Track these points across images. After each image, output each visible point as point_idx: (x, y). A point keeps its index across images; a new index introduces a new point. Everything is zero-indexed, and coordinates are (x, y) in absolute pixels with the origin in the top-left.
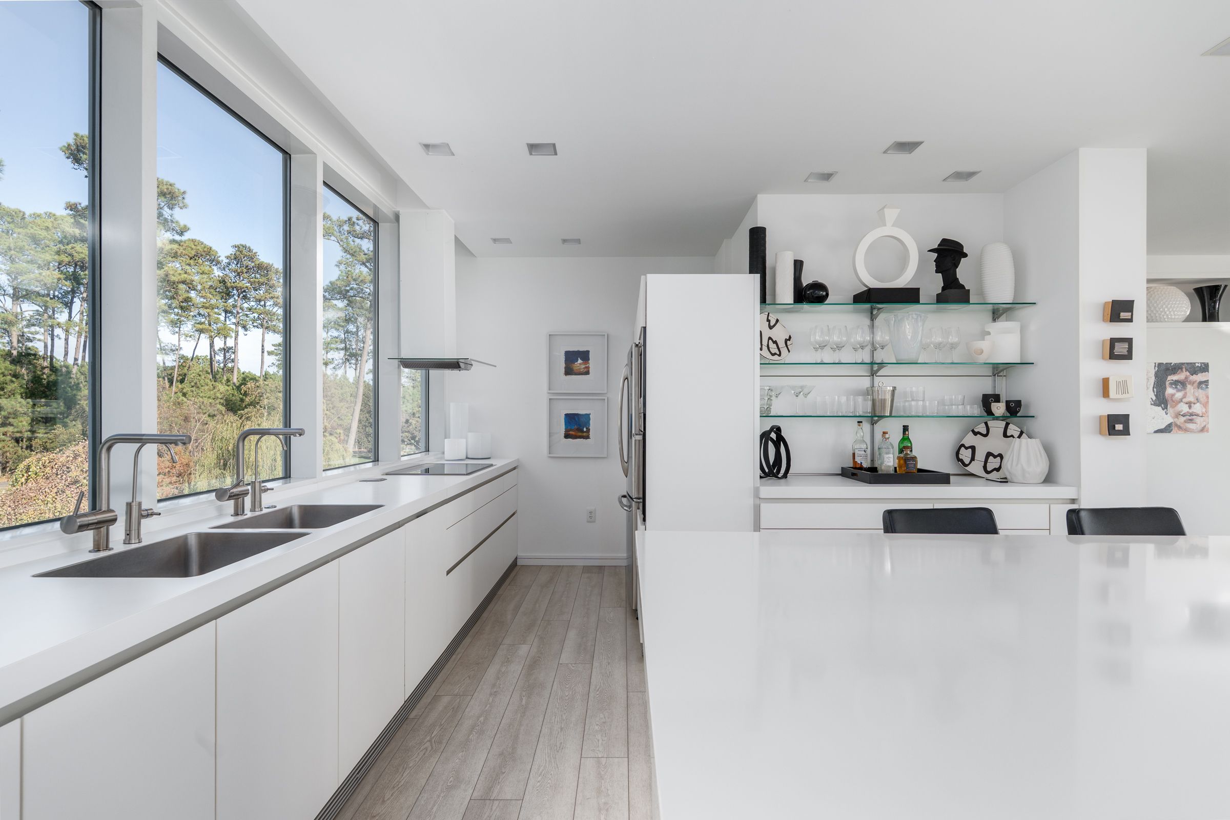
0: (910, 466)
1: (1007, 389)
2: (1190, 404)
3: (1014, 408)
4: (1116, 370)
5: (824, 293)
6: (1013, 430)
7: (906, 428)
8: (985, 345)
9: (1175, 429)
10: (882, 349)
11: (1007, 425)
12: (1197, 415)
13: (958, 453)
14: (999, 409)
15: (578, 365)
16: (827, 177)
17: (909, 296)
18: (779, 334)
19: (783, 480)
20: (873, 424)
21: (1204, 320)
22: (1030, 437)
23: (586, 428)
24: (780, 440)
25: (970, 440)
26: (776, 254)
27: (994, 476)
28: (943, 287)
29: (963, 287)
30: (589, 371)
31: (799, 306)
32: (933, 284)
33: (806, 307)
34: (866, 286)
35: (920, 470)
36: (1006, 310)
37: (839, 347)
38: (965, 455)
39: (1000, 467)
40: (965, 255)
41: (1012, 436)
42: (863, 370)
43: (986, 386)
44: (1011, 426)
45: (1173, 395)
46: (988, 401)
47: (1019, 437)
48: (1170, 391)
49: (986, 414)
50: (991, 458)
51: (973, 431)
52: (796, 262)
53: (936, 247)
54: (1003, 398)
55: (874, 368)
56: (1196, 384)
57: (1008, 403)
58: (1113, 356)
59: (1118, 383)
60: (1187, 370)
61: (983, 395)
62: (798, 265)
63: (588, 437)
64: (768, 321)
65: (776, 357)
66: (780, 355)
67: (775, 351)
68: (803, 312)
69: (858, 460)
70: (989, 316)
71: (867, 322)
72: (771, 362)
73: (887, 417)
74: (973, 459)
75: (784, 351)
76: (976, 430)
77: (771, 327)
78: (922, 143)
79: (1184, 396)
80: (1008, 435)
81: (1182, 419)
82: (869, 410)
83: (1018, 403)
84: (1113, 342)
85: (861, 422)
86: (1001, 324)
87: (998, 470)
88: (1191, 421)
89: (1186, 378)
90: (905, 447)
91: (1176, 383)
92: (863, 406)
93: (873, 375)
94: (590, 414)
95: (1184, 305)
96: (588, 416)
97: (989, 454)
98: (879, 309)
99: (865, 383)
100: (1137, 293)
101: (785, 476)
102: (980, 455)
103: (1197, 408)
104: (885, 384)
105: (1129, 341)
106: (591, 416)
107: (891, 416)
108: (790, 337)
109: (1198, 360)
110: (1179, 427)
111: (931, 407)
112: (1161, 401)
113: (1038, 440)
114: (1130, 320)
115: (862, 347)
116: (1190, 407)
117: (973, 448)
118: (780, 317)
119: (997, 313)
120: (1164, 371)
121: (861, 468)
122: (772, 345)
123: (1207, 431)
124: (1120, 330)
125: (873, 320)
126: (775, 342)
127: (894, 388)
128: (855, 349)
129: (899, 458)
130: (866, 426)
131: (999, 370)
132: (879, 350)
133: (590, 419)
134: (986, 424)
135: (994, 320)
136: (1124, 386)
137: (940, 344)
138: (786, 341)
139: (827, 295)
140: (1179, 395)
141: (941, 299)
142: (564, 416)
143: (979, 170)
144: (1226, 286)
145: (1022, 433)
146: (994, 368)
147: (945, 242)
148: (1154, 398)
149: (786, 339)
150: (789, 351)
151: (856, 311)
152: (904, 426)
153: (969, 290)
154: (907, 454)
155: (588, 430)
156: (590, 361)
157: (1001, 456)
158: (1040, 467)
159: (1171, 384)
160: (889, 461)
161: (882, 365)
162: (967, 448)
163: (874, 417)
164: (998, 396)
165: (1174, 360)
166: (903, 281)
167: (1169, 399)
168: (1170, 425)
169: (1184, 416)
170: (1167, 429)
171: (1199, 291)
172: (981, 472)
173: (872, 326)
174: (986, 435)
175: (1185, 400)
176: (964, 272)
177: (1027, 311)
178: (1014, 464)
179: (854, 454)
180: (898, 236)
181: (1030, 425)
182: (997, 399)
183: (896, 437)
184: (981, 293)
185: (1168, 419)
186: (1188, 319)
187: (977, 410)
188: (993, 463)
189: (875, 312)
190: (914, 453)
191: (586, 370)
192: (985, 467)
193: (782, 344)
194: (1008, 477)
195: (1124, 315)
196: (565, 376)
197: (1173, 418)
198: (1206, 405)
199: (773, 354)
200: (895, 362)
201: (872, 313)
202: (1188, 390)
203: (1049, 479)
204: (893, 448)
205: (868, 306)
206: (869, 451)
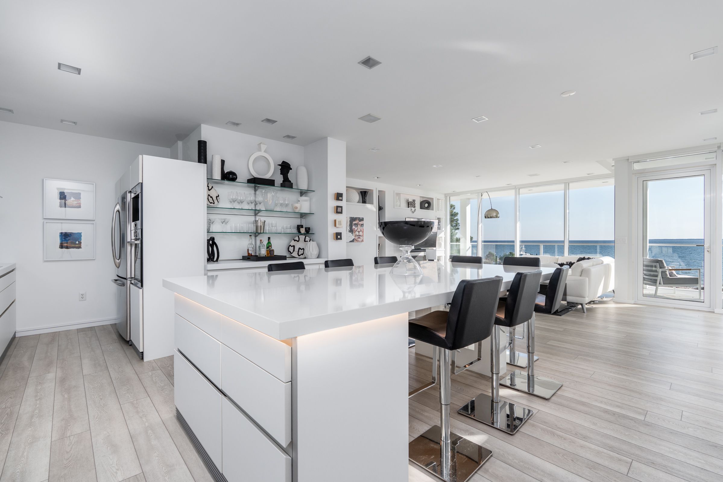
0: (272, 253)
1: (305, 223)
2: (359, 232)
3: (308, 230)
4: (338, 217)
5: (235, 177)
6: (308, 239)
7: (269, 238)
8: (298, 205)
9: (355, 241)
10: (260, 204)
11: (306, 237)
12: (361, 236)
13: (288, 249)
14: (303, 230)
15: (71, 201)
16: (237, 124)
17: (270, 183)
18: (213, 193)
19: (216, 262)
20: (256, 236)
21: (363, 203)
22: (313, 241)
23: (78, 242)
24: (214, 243)
25: (293, 243)
26: (212, 155)
27: (301, 256)
28: (283, 181)
29: (290, 181)
30: (80, 206)
31: (223, 181)
32: (279, 179)
33: (226, 182)
34: (253, 176)
35: (275, 255)
36: (305, 193)
37: (241, 202)
38: (291, 249)
39: (303, 253)
40: (291, 169)
41: (307, 241)
42: (252, 213)
43: (298, 222)
44: (307, 237)
45: (354, 229)
46: (299, 227)
47: (310, 241)
48: (354, 227)
49: (298, 233)
50: (300, 250)
51: (294, 240)
52: (222, 160)
53: (281, 164)
54: (304, 227)
55: (256, 212)
56: (360, 225)
57: (306, 228)
58: (337, 212)
59: (339, 221)
60: (358, 220)
61: (297, 225)
62: (223, 162)
63: (80, 247)
64: (208, 186)
65: (212, 204)
66: (214, 203)
67: (212, 201)
68: (224, 184)
69: (250, 252)
70: (299, 195)
71: (253, 192)
72: (210, 206)
73: (262, 233)
74: (294, 251)
75: (216, 202)
76: (295, 239)
77: (209, 190)
78: (277, 121)
79: (357, 229)
80: (306, 241)
81: (357, 237)
82: (255, 230)
83: (309, 228)
84: (337, 207)
85: (251, 236)
86: (303, 198)
87: (302, 254)
88: (359, 238)
89: (358, 223)
90: (269, 246)
91: (355, 224)
92: (252, 228)
93: (256, 215)
94: (81, 233)
95: (356, 197)
96: (80, 235)
97: (300, 249)
98: (258, 187)
99: (252, 219)
100: (343, 191)
101: (217, 260)
102: (296, 249)
103: (361, 233)
104: (261, 219)
105: (341, 207)
106: (82, 234)
107: (263, 233)
108: (218, 195)
109: (361, 216)
110: (356, 240)
111: (279, 229)
112: (351, 231)
113: (315, 242)
114: (342, 200)
115: (252, 203)
116: (359, 233)
117: (294, 246)
118: (214, 185)
119: (302, 193)
120: (352, 220)
121: (252, 256)
122: (210, 198)
123: (363, 241)
124: (339, 203)
125: (255, 191)
126: (211, 197)
127: (265, 221)
128: (248, 203)
129: (267, 251)
130: (253, 237)
131: (303, 215)
132: (259, 204)
133: (81, 236)
134: (298, 236)
135: (301, 196)
136: (340, 223)
137: (282, 204)
138: (217, 197)
139: (237, 178)
140: (356, 229)
141: (283, 185)
142: (59, 233)
143: (296, 136)
144: (368, 192)
145: (310, 240)
146: (301, 215)
147: (284, 162)
148: (349, 230)
149: (217, 196)
150: (218, 202)
151: (249, 187)
152: (268, 237)
153: (292, 183)
154: (270, 249)
155: (80, 243)
156: (81, 200)
157: (303, 249)
158: (315, 252)
159: (354, 225)
160: (263, 252)
161: (260, 211)
162: (292, 246)
163: (256, 234)
164: (303, 225)
165: (355, 216)
166: (268, 176)
167: (353, 230)
168: (353, 239)
169: (357, 236)
170: (353, 241)
171: (361, 192)
172: (297, 256)
173: (255, 194)
174: (298, 241)
175: (358, 230)
176: (291, 176)
177: (311, 194)
178: (308, 251)
179: (248, 250)
180: (265, 156)
181: (313, 237)
182: (302, 226)
183: (265, 242)
184: (297, 185)
185: (353, 237)
186: (359, 202)
187: (295, 231)
188: (301, 252)
189: (256, 188)
190: (273, 248)
191: (78, 205)
192: (298, 254)
193: (215, 198)
194: (306, 256)
195: (340, 198)
196: (59, 208)
197: (355, 237)
198: (363, 232)
199: (211, 203)
200: (265, 210)
201: (255, 188)
202: (358, 227)
203: (319, 257)
204: (265, 246)
205: (253, 185)
206: (254, 248)
